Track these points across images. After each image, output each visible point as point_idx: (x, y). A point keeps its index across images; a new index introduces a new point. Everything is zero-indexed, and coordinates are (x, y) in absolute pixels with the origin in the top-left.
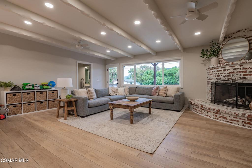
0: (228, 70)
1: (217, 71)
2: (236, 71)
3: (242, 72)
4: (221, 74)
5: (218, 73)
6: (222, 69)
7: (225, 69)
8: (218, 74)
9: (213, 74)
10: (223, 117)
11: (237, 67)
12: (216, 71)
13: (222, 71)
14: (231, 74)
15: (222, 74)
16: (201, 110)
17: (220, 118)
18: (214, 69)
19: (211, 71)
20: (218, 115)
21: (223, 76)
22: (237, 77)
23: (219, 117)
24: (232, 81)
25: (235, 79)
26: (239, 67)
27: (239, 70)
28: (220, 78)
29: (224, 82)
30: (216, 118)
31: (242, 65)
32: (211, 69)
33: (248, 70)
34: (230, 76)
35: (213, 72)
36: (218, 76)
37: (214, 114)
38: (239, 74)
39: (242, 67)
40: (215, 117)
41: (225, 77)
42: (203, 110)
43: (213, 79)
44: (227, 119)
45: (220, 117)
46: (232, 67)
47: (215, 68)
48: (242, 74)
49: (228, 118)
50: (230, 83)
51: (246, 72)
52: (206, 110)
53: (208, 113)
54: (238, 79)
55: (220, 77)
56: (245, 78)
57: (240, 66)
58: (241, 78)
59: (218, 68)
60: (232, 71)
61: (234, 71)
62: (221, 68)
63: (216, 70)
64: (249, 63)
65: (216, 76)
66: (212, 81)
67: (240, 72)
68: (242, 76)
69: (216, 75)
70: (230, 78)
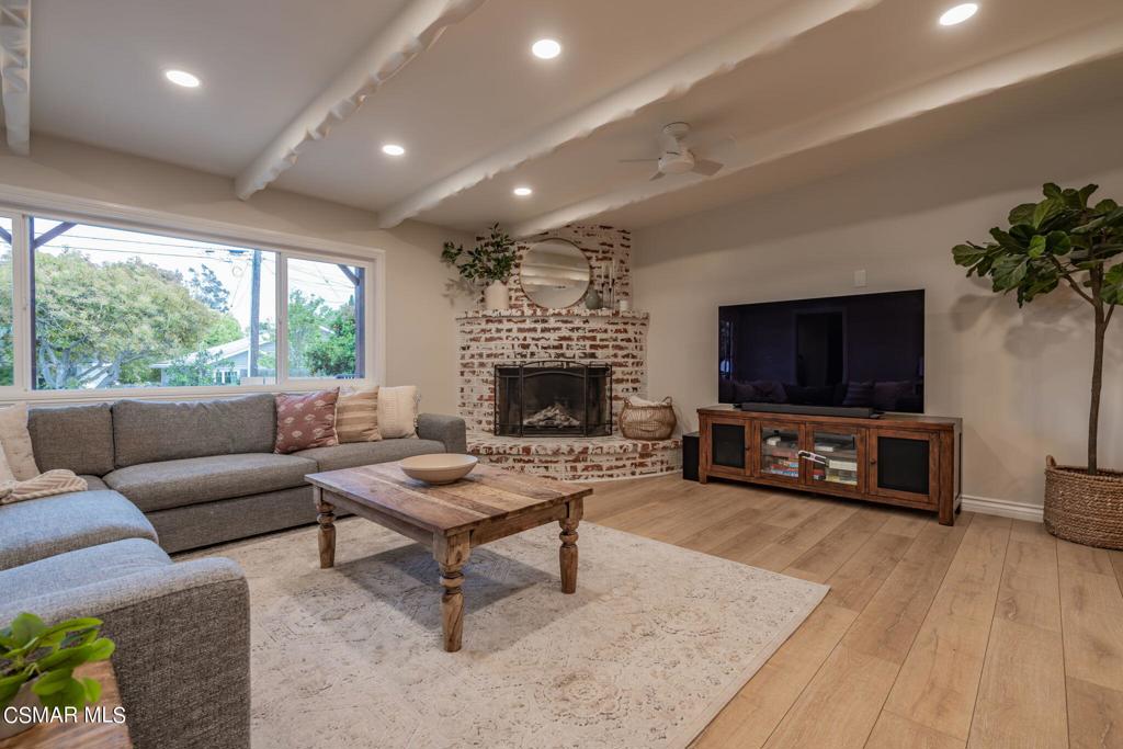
0: (555, 329)
1: (520, 330)
2: (575, 335)
3: (588, 338)
4: (533, 339)
5: (521, 336)
6: (539, 326)
7: (546, 325)
8: (525, 339)
9: (500, 339)
10: (593, 467)
11: (577, 323)
12: (515, 330)
13: (539, 330)
14: (565, 343)
15: (538, 339)
16: (518, 465)
17: (586, 473)
18: (505, 322)
19: (493, 326)
20: (580, 466)
21: (543, 348)
22: (578, 353)
23: (583, 470)
24: (568, 363)
25: (574, 357)
26: (582, 325)
27: (581, 333)
28: (532, 354)
29: (546, 365)
30: (574, 478)
31: (587, 321)
32: (488, 321)
33: (599, 336)
34: (561, 347)
35: (498, 331)
36: (526, 347)
37: (569, 465)
38: (582, 343)
39: (586, 325)
40: (571, 474)
41: (549, 351)
42: (529, 461)
43: (502, 354)
44: (601, 470)
45: (586, 469)
46: (566, 322)
47: (510, 320)
48: (588, 343)
49: (605, 465)
50: (562, 369)
51: (594, 339)
52: (540, 461)
53: (546, 468)
54: (580, 357)
55: (533, 348)
56: (593, 356)
57: (584, 322)
58: (586, 356)
59: (524, 321)
60: (567, 335)
61: (571, 334)
62: (535, 322)
63: (515, 327)
64: (602, 316)
65: (516, 346)
66: (497, 361)
67: (584, 338)
68: (588, 351)
69: (516, 343)
70: (563, 355)
